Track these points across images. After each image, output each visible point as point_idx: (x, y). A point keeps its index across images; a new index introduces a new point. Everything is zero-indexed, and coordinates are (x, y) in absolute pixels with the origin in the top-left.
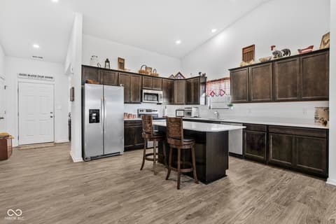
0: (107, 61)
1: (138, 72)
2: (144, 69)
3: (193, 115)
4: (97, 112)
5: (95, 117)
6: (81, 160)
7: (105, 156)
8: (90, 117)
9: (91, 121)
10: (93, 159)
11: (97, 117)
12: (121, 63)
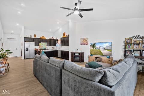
0: (31, 36)
1: (40, 38)
2: (42, 37)
3: (55, 49)
4: (28, 48)
5: (27, 49)
6: (24, 59)
7: (29, 58)
8: (26, 49)
9: (26, 50)
10: (27, 59)
11: (28, 49)
12: (35, 36)
